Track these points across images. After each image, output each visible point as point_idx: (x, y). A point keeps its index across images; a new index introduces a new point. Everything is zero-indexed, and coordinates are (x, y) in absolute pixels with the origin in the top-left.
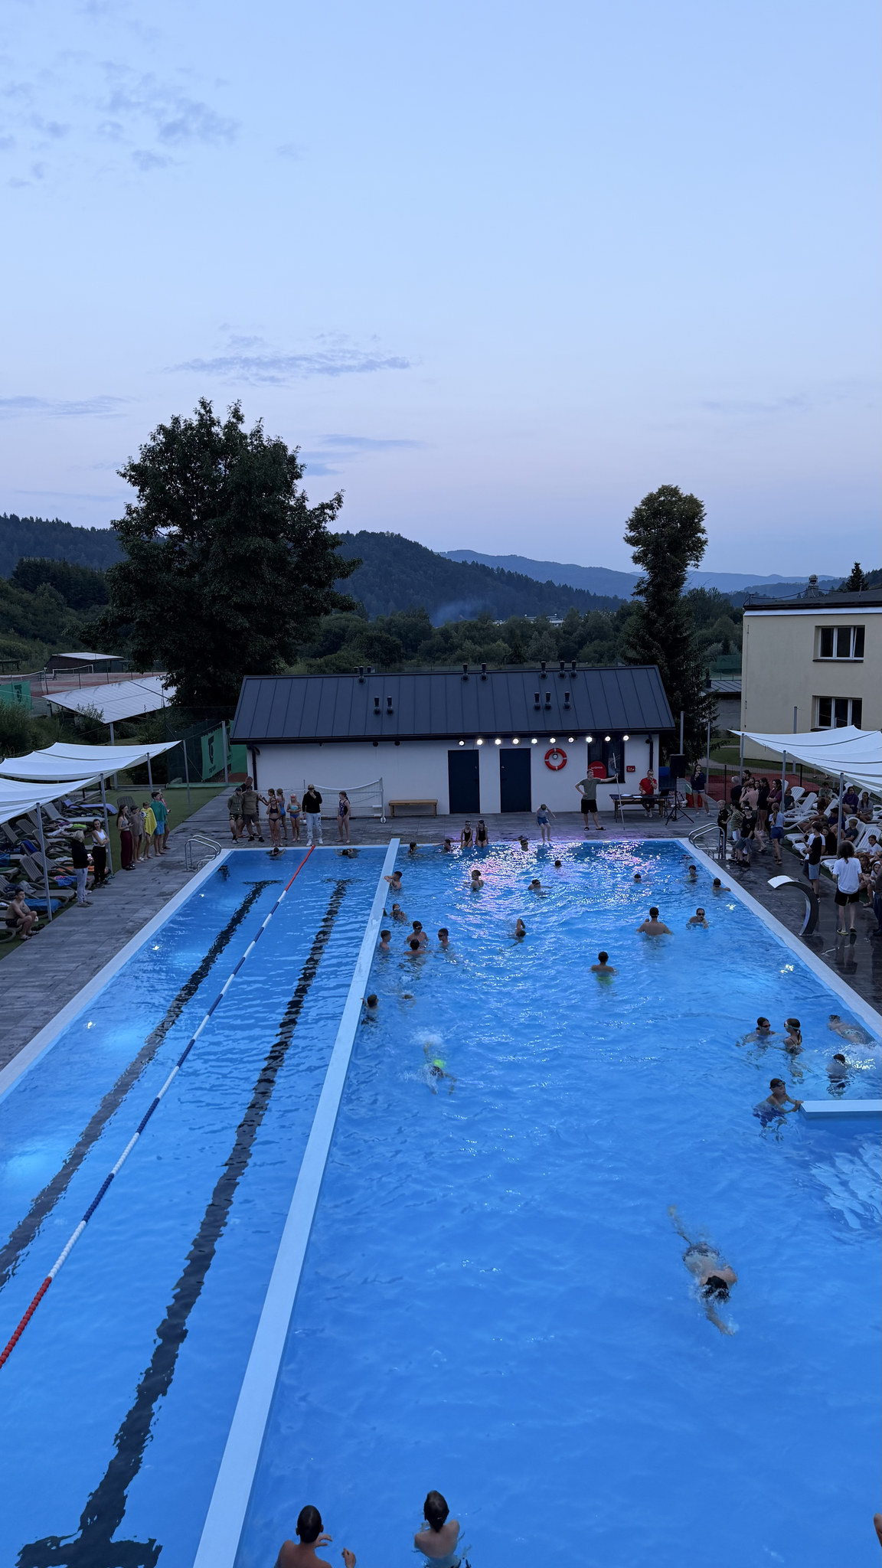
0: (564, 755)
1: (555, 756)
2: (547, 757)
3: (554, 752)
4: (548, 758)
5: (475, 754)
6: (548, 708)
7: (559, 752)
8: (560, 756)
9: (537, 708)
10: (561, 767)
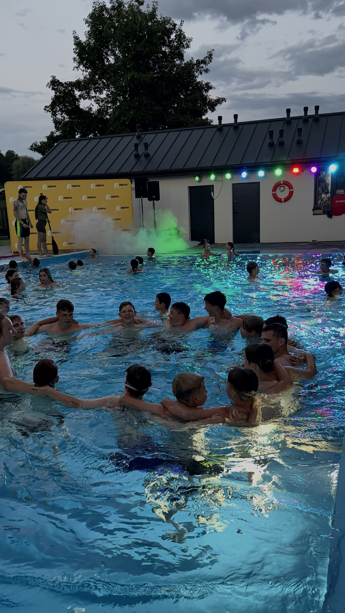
0: (290, 187)
1: (282, 189)
2: (275, 189)
3: (280, 184)
4: (275, 191)
5: (210, 189)
6: (281, 144)
7: (287, 185)
8: (287, 188)
9: (271, 145)
10: (287, 199)
